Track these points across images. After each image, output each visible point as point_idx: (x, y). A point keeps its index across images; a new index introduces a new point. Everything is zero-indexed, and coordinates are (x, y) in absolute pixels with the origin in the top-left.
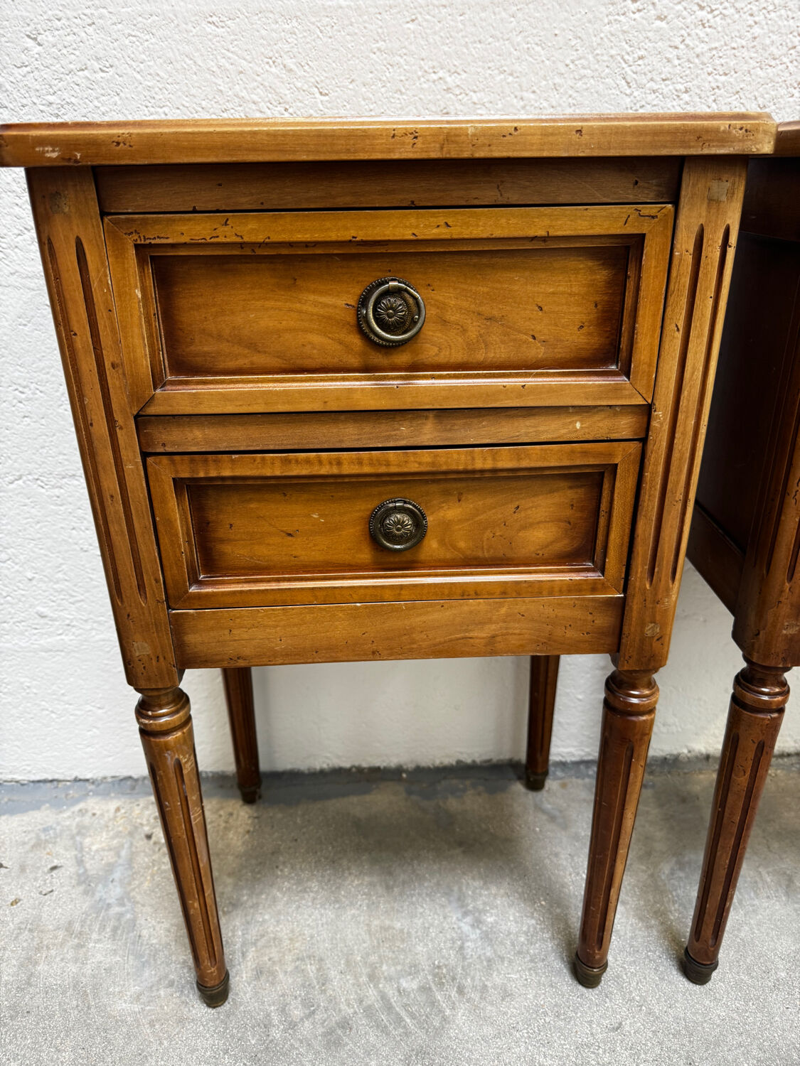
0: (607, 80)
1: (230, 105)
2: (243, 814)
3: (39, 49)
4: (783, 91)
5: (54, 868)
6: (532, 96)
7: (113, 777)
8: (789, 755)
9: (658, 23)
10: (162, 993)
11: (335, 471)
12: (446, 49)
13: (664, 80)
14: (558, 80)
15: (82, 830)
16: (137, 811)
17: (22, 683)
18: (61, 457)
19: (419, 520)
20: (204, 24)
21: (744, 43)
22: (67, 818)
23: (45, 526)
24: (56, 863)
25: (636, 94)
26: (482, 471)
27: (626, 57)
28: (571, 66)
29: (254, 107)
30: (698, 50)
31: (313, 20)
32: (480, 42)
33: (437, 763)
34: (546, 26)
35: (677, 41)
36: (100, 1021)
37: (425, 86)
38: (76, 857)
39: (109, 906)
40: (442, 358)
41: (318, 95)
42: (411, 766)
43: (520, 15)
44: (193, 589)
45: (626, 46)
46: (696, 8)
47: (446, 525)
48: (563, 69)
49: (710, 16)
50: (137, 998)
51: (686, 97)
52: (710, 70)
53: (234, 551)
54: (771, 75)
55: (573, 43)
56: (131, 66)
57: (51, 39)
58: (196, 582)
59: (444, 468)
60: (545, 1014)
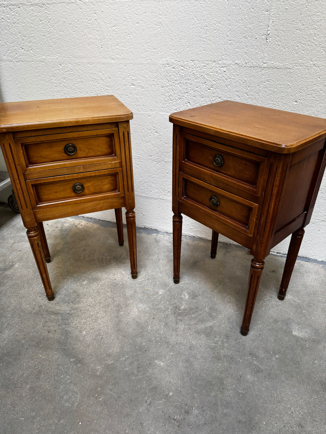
0: (164, 80)
3: (61, 67)
4: (201, 85)
5: (57, 227)
6: (149, 82)
9: (173, 69)
12: (132, 72)
13: (175, 80)
14: (154, 79)
15: (64, 222)
16: (76, 221)
20: (88, 65)
21: (191, 74)
25: (170, 83)
27: (167, 75)
30: (182, 75)
31: (108, 65)
32: (138, 71)
34: (151, 68)
35: (177, 73)
37: (128, 79)
38: (61, 226)
43: (145, 66)
45: (167, 73)
46: (181, 66)
48: (155, 77)
49: (184, 68)
52: (185, 79)
54: (198, 81)
55: (156, 72)
56: (76, 71)
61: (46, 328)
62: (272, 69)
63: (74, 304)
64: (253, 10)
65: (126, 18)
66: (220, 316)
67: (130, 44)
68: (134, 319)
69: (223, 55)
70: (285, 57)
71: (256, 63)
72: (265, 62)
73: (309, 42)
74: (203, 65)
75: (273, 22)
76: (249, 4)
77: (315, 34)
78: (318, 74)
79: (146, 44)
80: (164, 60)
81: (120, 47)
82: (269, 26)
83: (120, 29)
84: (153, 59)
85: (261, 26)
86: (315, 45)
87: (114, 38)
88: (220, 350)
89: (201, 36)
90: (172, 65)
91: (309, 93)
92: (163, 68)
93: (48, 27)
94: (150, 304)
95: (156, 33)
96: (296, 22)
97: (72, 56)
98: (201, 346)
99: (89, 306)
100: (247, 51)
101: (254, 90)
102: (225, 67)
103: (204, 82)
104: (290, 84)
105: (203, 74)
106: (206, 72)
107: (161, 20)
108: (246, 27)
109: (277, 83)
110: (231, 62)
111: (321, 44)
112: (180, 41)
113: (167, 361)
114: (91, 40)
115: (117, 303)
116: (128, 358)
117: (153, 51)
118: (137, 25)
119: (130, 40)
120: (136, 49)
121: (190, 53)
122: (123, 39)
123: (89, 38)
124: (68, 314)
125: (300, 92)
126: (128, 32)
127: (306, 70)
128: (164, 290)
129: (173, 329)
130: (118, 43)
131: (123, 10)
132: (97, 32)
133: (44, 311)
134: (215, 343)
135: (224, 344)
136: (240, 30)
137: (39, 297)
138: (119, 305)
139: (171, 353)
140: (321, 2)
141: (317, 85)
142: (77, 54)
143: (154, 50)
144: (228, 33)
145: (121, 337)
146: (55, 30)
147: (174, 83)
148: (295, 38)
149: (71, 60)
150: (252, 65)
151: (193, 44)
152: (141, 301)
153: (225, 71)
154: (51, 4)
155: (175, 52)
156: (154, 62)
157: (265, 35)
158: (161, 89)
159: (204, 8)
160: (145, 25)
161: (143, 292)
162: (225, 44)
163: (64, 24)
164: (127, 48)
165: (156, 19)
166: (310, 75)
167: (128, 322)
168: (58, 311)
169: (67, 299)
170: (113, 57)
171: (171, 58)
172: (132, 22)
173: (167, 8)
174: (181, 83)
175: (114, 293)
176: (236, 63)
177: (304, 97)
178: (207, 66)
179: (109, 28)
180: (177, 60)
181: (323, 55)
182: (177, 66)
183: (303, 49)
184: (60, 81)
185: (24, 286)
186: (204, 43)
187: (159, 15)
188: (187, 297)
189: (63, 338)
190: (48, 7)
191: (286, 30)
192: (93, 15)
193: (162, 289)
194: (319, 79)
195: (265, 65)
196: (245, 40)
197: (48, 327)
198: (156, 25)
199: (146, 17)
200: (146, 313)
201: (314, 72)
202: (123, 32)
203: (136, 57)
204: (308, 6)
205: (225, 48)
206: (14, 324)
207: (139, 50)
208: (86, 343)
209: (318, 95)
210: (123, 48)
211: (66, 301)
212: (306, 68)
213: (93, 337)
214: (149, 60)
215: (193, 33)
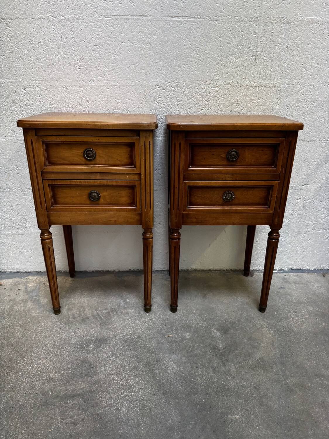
0: (153, 102)
1: (68, 105)
2: (70, 280)
3: (25, 91)
4: (193, 105)
5: (19, 290)
6: (136, 105)
7: (36, 271)
8: (218, 270)
9: (163, 90)
10: (44, 312)
11: (80, 184)
12: (116, 94)
13: (166, 102)
14: (142, 102)
15: (27, 282)
16: (42, 279)
17: (13, 243)
18: (26, 184)
19: (98, 194)
20: (62, 88)
21: (183, 95)
22: (23, 280)
23: (21, 201)
24: (20, 288)
25: (160, 105)
26: (110, 185)
27: (157, 97)
28: (145, 99)
29: (73, 105)
30: (173, 96)
31: (86, 87)
32: (124, 93)
33: (124, 270)
34: (138, 90)
35: (168, 94)
36: (29, 317)
37: (112, 102)
38: (25, 287)
39: (33, 297)
40: (100, 163)
41: (88, 103)
42: (117, 271)
43: (132, 88)
44: (52, 208)
46: (171, 87)
47: (105, 196)
48: (143, 99)
49: (175, 89)
50: (38, 313)
51: (171, 106)
52: (176, 100)
53: (61, 200)
54: (190, 102)
55: (145, 94)
56: (46, 96)
57: (28, 90)
58: (52, 206)
59: (102, 184)
60: (135, 317)
61: (68, 420)
62: (261, 87)
63: (91, 376)
64: (242, 32)
65: (110, 37)
66: (263, 345)
67: (114, 64)
68: (176, 375)
69: (215, 75)
70: (273, 76)
71: (246, 83)
72: (255, 81)
73: (293, 63)
74: (195, 85)
75: (261, 43)
76: (239, 27)
77: (297, 56)
78: (302, 91)
79: (133, 64)
80: (153, 81)
81: (102, 68)
82: (257, 48)
83: (102, 49)
84: (141, 80)
85: (250, 47)
86: (298, 65)
87: (95, 58)
88: (285, 381)
89: (193, 57)
90: (162, 86)
91: (295, 109)
92: (152, 90)
93: (8, 45)
94: (184, 352)
95: (144, 53)
96: (281, 45)
97: (41, 79)
98: (265, 383)
99: (112, 374)
100: (238, 71)
101: (246, 108)
102: (217, 86)
103: (196, 102)
104: (278, 101)
105: (195, 95)
106: (198, 93)
107: (149, 39)
108: (236, 49)
109: (266, 101)
110: (223, 82)
111: (303, 64)
112: (171, 61)
113: (241, 412)
114: (67, 61)
115: (144, 362)
116: (196, 424)
117: (140, 72)
118: (123, 44)
119: (114, 61)
120: (121, 70)
121: (182, 73)
122: (105, 59)
123: (64, 58)
124: (89, 392)
125: (287, 108)
126: (112, 52)
127: (291, 88)
128: (190, 332)
129: (225, 373)
130: (99, 64)
131: (107, 29)
132: (74, 52)
133: (53, 399)
134: (276, 375)
135: (285, 372)
136: (231, 51)
137: (37, 381)
138: (148, 364)
139: (240, 401)
140: (301, 27)
141: (302, 101)
142: (47, 76)
143: (142, 71)
144: (219, 54)
145: (172, 401)
146: (18, 49)
147: (164, 105)
148: (281, 58)
149: (38, 84)
150: (243, 84)
151: (184, 64)
152: (172, 352)
153: (217, 91)
154: (14, 19)
155: (165, 73)
156: (142, 84)
157: (254, 56)
158: (150, 112)
159: (195, 29)
160: (132, 44)
161: (168, 341)
162: (217, 65)
163: (31, 42)
164: (110, 69)
165: (144, 39)
166: (295, 92)
167: (170, 381)
168: (74, 393)
169: (78, 373)
170: (94, 79)
171: (161, 79)
172: (117, 42)
173: (156, 28)
174: (171, 105)
175: (135, 351)
176: (228, 83)
177: (291, 113)
178: (199, 86)
179: (89, 48)
180: (167, 81)
181: (305, 74)
182: (168, 87)
183: (288, 69)
184: (22, 108)
185: (7, 373)
186: (196, 64)
187: (147, 35)
188: (218, 334)
189: (98, 426)
190: (9, 22)
191: (273, 51)
192: (70, 33)
193: (187, 332)
194: (303, 96)
195: (255, 84)
196: (236, 61)
197: (70, 417)
198: (144, 45)
199: (133, 37)
200: (185, 364)
201: (298, 90)
202: (106, 52)
203: (121, 79)
204: (290, 31)
205: (217, 68)
206: (17, 430)
207: (125, 71)
208: (134, 422)
209: (303, 110)
210: (105, 69)
211: (78, 376)
212: (291, 86)
213: (138, 412)
214: (136, 82)
215: (184, 54)
